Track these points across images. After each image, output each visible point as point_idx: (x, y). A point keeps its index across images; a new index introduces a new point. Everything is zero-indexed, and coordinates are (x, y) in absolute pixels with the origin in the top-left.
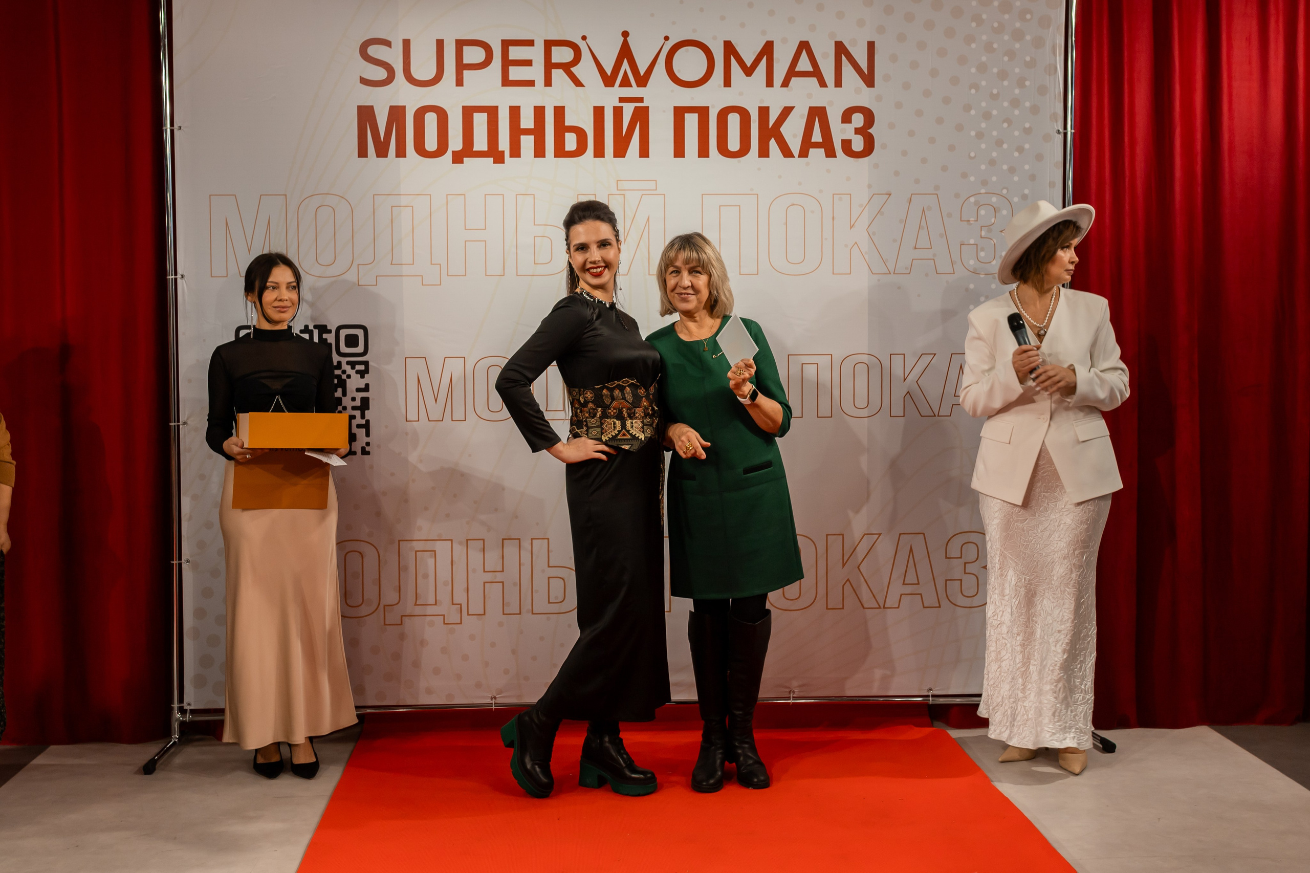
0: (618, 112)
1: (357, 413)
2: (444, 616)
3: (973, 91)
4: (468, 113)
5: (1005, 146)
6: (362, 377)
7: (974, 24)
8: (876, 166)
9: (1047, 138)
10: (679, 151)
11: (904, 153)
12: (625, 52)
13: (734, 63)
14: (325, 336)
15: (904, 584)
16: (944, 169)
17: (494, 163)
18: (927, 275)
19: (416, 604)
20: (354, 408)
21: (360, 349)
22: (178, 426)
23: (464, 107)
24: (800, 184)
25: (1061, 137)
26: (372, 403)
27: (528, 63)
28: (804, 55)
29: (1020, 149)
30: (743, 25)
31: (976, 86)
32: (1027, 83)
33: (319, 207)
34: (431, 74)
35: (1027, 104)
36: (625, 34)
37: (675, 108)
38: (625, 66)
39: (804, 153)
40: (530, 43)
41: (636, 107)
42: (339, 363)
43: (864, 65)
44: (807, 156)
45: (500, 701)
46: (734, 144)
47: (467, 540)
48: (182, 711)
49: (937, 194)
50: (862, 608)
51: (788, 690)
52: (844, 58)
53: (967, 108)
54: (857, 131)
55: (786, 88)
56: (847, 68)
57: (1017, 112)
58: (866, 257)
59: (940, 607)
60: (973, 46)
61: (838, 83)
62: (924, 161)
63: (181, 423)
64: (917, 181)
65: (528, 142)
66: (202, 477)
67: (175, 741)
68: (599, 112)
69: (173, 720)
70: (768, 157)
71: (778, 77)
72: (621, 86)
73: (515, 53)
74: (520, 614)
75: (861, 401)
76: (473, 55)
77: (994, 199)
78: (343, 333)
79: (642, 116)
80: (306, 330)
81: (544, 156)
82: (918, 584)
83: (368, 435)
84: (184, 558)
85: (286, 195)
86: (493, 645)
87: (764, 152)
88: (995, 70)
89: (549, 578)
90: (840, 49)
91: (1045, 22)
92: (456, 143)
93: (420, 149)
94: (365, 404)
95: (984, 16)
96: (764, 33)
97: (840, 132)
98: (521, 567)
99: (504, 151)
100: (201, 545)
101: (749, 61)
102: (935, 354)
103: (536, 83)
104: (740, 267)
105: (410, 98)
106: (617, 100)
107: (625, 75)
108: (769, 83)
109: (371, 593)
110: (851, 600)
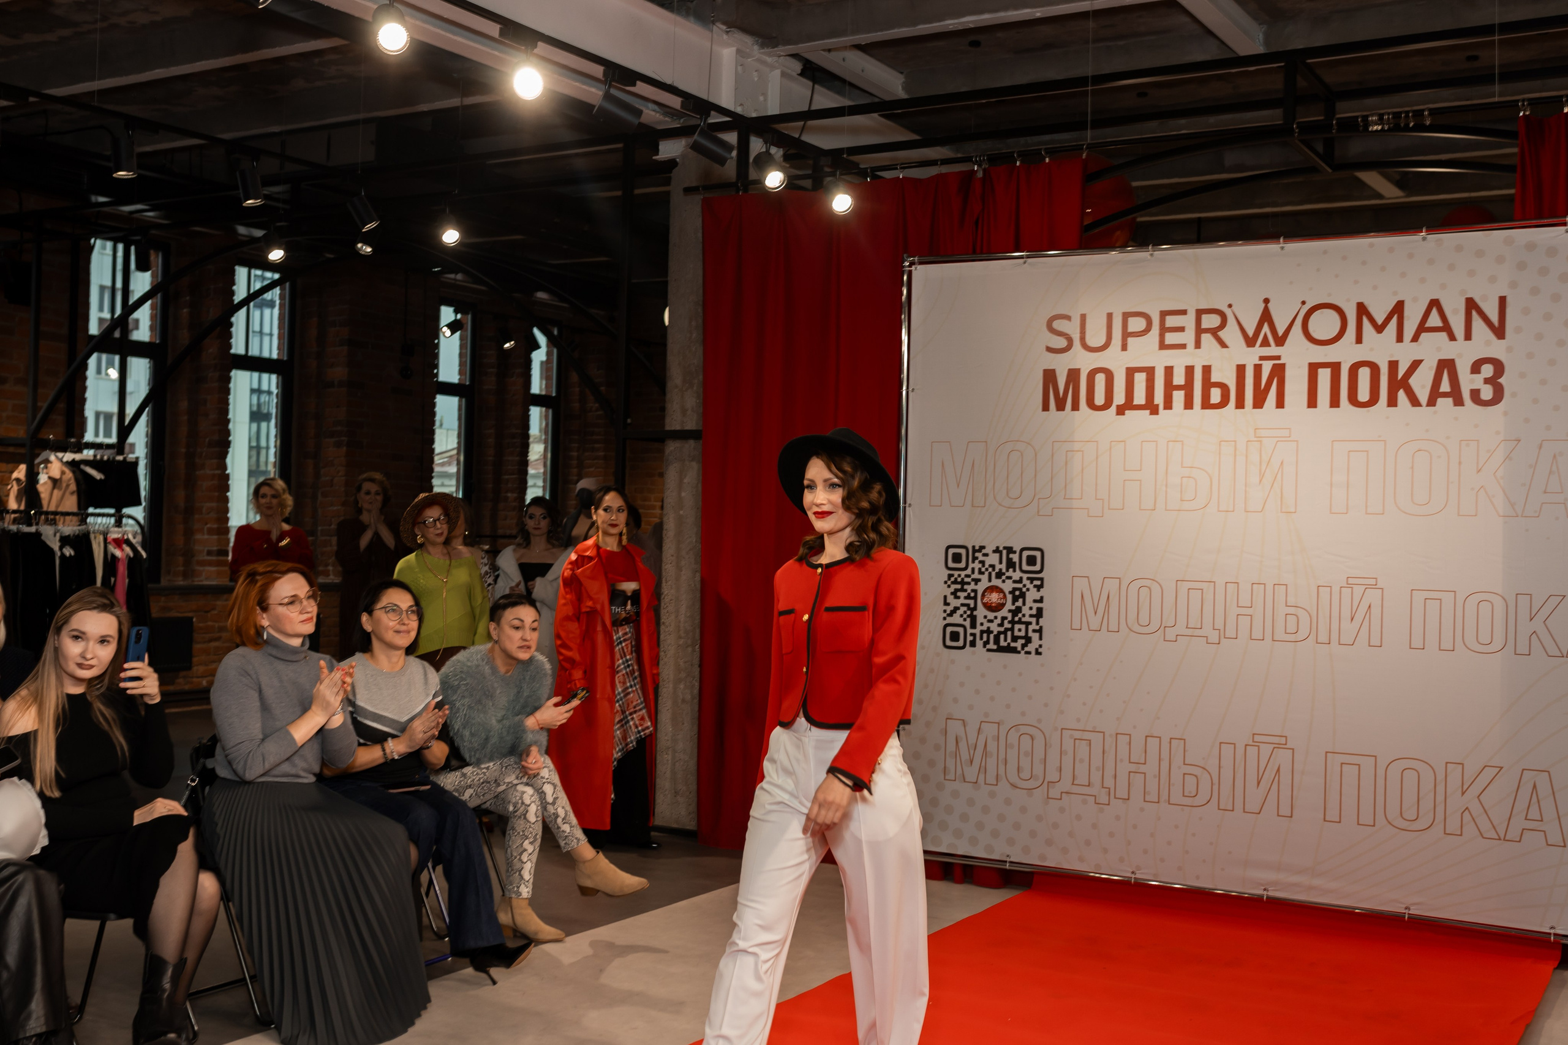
0: (1258, 369)
1: (1034, 620)
2: (1095, 796)
4: (1131, 372)
6: (1038, 591)
8: (1506, 413)
10: (1312, 403)
11: (1536, 401)
12: (1266, 317)
13: (1365, 320)
14: (1011, 556)
15: (1526, 819)
17: (1151, 414)
18: (1557, 518)
19: (1073, 784)
20: (1031, 616)
21: (1037, 567)
23: (1128, 369)
24: (1427, 431)
26: (1045, 613)
27: (1181, 329)
28: (1434, 312)
30: (1375, 288)
33: (1011, 451)
34: (1100, 341)
36: (1266, 301)
37: (1310, 364)
38: (1266, 329)
39: (1432, 402)
40: (1184, 312)
41: (1274, 365)
42: (1021, 578)
43: (1495, 318)
44: (1434, 405)
45: (1138, 876)
46: (1364, 395)
47: (1117, 734)
50: (1481, 838)
52: (1474, 313)
54: (1487, 381)
55: (1414, 344)
56: (1477, 323)
58: (1493, 500)
59: (1565, 846)
61: (1468, 336)
62: (1556, 408)
64: (1548, 428)
65: (1179, 397)
68: (1241, 369)
70: (1395, 405)
71: (1409, 331)
72: (1261, 346)
73: (1171, 321)
74: (1158, 802)
75: (1485, 638)
76: (1136, 324)
78: (1025, 554)
79: (1279, 371)
80: (997, 550)
81: (1192, 408)
82: (1542, 821)
83: (1041, 638)
85: (987, 442)
86: (1135, 827)
87: (1392, 402)
89: (1184, 774)
90: (1471, 305)
92: (1119, 398)
93: (1091, 404)
94: (1039, 614)
96: (1395, 294)
97: (1468, 382)
98: (1161, 763)
99: (1158, 405)
101: (1380, 321)
102: (1565, 596)
103: (1188, 346)
104: (1366, 507)
105: (1085, 362)
106: (1257, 358)
107: (1265, 337)
108: (1400, 338)
109: (1038, 770)
110: (1470, 829)
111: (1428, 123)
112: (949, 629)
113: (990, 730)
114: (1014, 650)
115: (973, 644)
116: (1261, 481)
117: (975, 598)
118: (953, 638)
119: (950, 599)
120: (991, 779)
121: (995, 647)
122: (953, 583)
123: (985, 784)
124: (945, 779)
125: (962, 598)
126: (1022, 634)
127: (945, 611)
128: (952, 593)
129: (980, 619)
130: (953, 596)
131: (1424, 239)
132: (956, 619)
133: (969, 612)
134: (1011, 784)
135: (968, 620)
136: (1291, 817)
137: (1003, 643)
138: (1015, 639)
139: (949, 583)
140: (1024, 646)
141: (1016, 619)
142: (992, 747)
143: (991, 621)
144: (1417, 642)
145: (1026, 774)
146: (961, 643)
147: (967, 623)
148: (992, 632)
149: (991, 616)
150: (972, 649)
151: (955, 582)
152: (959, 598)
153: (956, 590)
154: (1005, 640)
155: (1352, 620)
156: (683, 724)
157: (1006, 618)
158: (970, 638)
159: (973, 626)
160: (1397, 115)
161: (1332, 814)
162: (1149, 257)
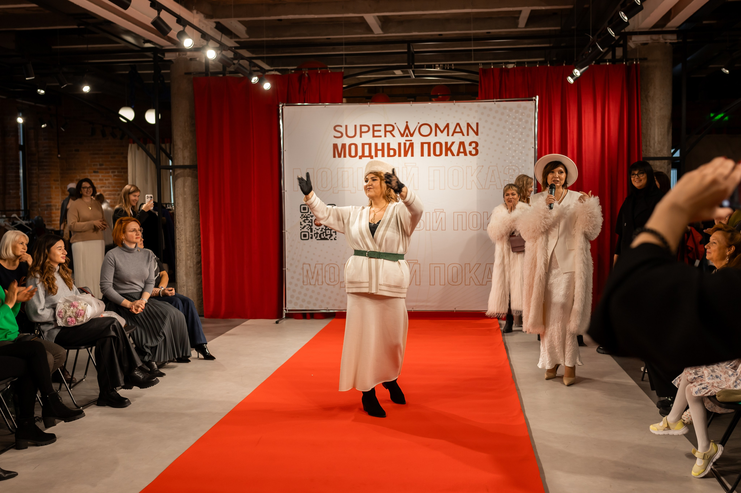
0: (405, 144)
3: (507, 136)
4: (363, 145)
5: (517, 152)
7: (507, 117)
8: (479, 158)
9: (529, 149)
10: (422, 155)
11: (487, 154)
12: (407, 127)
13: (438, 129)
15: (488, 278)
16: (499, 159)
17: (371, 158)
18: (494, 189)
22: (285, 232)
24: (457, 163)
25: (533, 149)
27: (380, 131)
28: (458, 127)
29: (521, 153)
30: (440, 119)
31: (508, 135)
32: (523, 134)
33: (322, 172)
34: (353, 134)
35: (524, 140)
36: (407, 122)
37: (421, 143)
38: (407, 131)
39: (458, 155)
40: (380, 125)
41: (410, 143)
43: (475, 129)
46: (438, 152)
48: (286, 310)
49: (497, 166)
50: (476, 285)
51: (454, 308)
52: (469, 128)
53: (506, 141)
54: (474, 148)
55: (452, 137)
56: (470, 130)
57: (520, 142)
58: (476, 184)
60: (507, 123)
61: (468, 135)
62: (493, 156)
63: (286, 231)
64: (491, 162)
65: (380, 153)
66: (291, 246)
67: (284, 318)
68: (400, 144)
69: (284, 312)
71: (451, 132)
72: (406, 137)
73: (376, 128)
76: (365, 129)
77: (514, 167)
79: (412, 145)
81: (384, 157)
83: (336, 234)
84: (286, 268)
85: (313, 169)
87: (446, 155)
88: (514, 130)
90: (468, 125)
91: (529, 116)
92: (360, 153)
93: (350, 155)
95: (511, 115)
96: (446, 121)
97: (468, 149)
99: (373, 156)
100: (291, 265)
101: (442, 129)
103: (382, 136)
104: (440, 187)
105: (347, 141)
106: (405, 141)
107: (407, 134)
108: (448, 135)
109: (337, 278)
110: (472, 283)
111: (453, 68)
112: (303, 233)
113: (319, 267)
114: (327, 239)
115: (312, 238)
116: (407, 180)
117: (312, 222)
118: (304, 236)
119: (303, 223)
120: (320, 283)
121: (320, 238)
122: (303, 217)
123: (318, 285)
124: (304, 285)
125: (307, 222)
126: (329, 233)
127: (301, 227)
128: (303, 221)
129: (314, 229)
130: (303, 222)
131: (454, 104)
132: (305, 230)
133: (310, 227)
134: (328, 284)
135: (310, 230)
136: (420, 285)
137: (322, 237)
138: (327, 235)
139: (302, 217)
140: (330, 237)
141: (327, 228)
142: (320, 272)
143: (318, 230)
144: (456, 228)
145: (332, 280)
146: (307, 238)
147: (309, 231)
148: (318, 233)
149: (318, 228)
150: (312, 239)
151: (304, 217)
152: (306, 222)
153: (305, 220)
154: (323, 236)
155: (436, 222)
156: (190, 276)
157: (323, 228)
158: (310, 236)
159: (311, 231)
160: (444, 65)
161: (432, 283)
162: (368, 106)
